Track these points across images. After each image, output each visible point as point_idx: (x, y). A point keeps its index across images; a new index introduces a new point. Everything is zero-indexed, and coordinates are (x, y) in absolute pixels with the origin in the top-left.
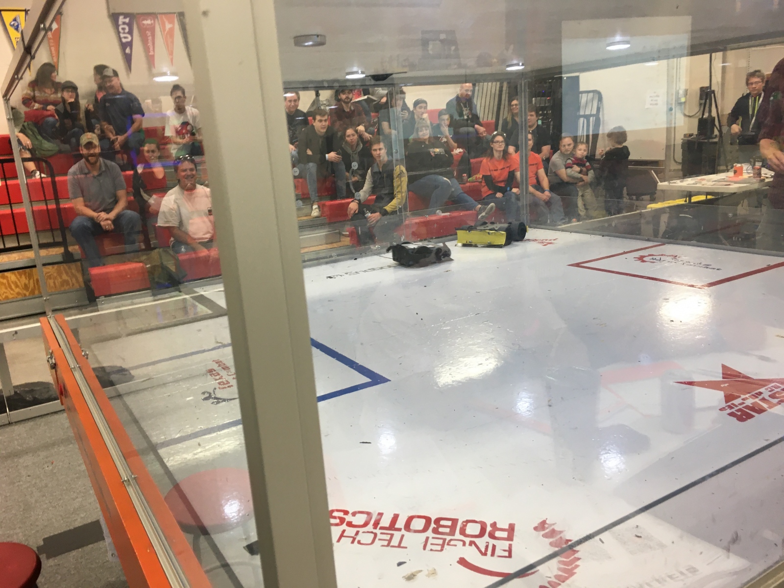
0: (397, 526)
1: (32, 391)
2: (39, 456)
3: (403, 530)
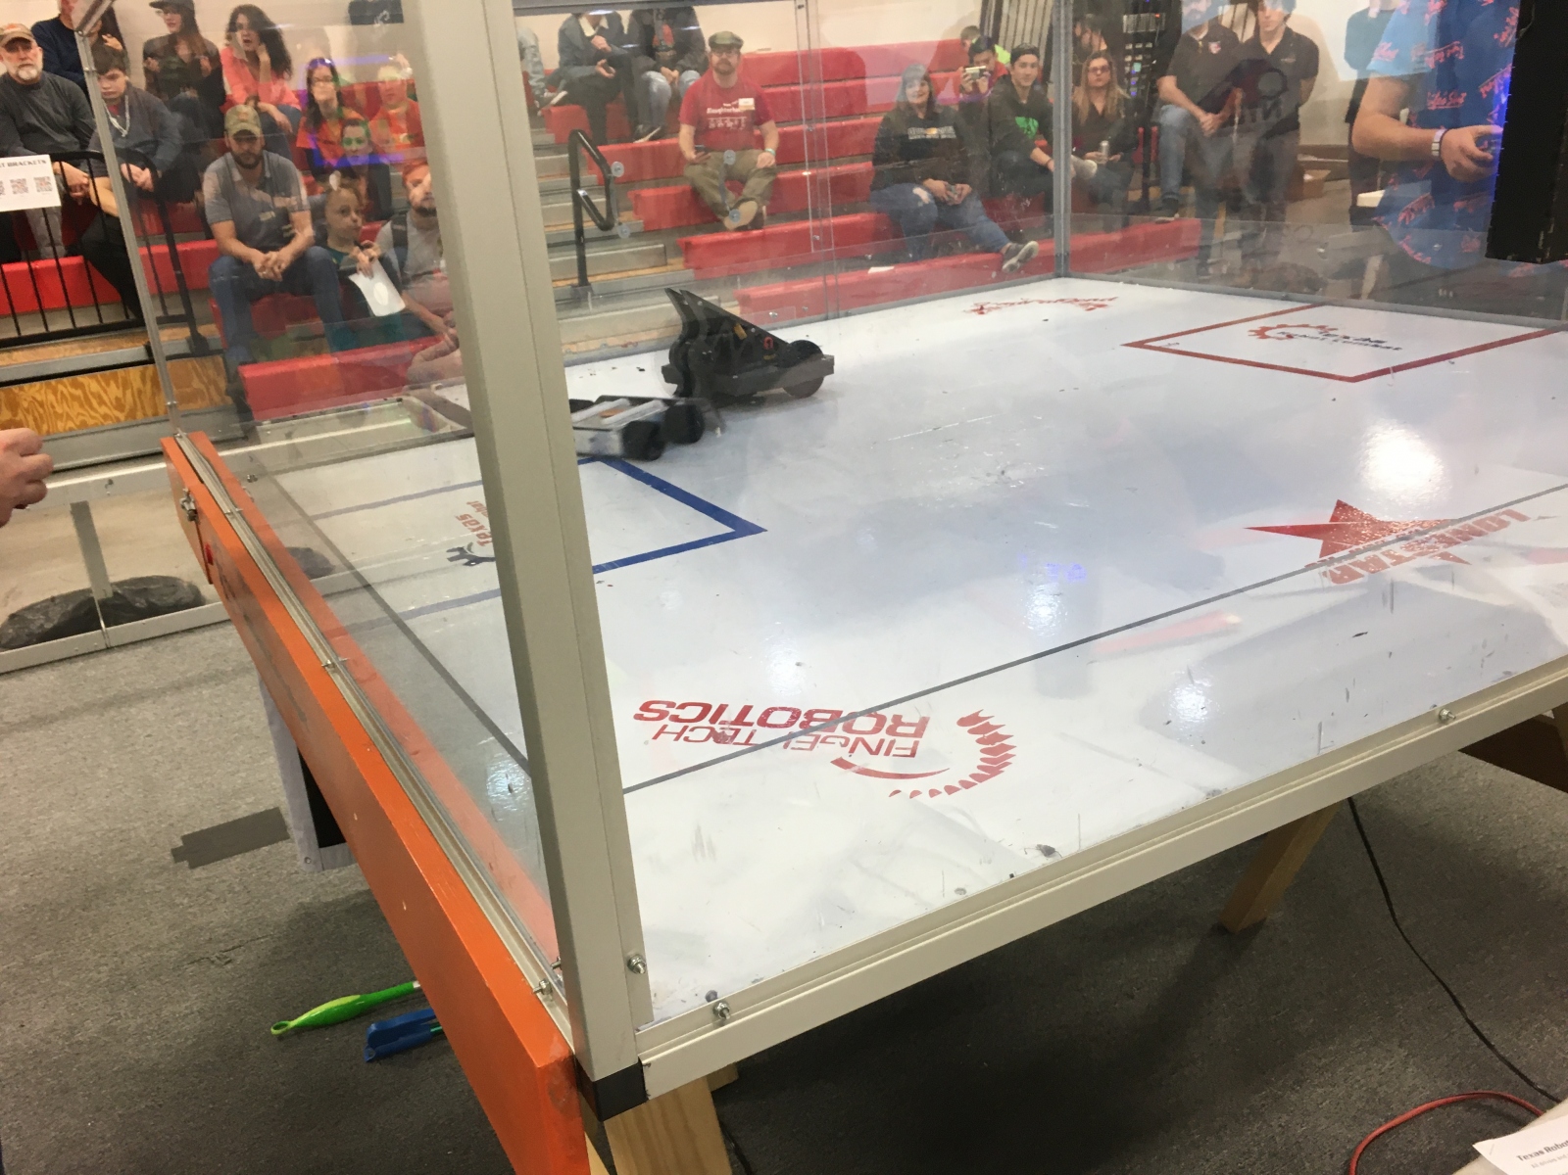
0: (745, 721)
1: (145, 592)
2: (164, 703)
3: (756, 723)
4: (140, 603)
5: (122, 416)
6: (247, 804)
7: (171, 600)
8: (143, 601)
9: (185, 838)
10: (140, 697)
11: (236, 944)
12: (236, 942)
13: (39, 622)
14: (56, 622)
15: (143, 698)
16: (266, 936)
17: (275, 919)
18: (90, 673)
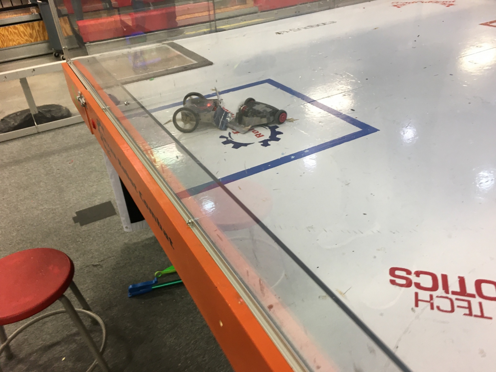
0: (467, 292)
1: (50, 111)
2: (62, 156)
3: (477, 296)
4: (48, 115)
5: (33, 40)
6: (98, 199)
7: (60, 115)
8: (49, 115)
9: (77, 213)
10: (52, 153)
11: (102, 259)
12: (102, 258)
13: (12, 123)
14: (18, 123)
15: (54, 153)
16: (113, 256)
17: (116, 249)
18: (33, 143)
